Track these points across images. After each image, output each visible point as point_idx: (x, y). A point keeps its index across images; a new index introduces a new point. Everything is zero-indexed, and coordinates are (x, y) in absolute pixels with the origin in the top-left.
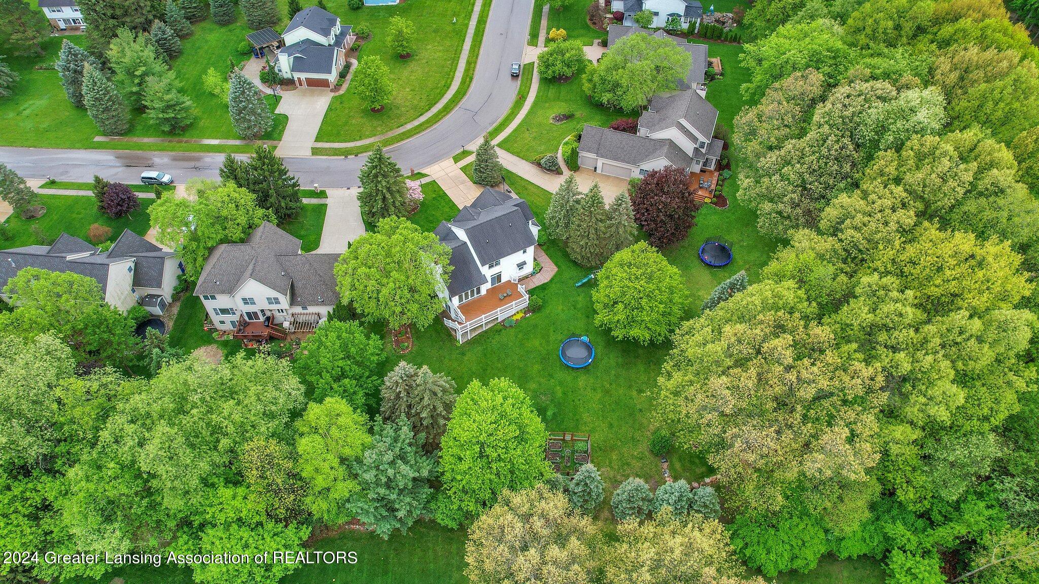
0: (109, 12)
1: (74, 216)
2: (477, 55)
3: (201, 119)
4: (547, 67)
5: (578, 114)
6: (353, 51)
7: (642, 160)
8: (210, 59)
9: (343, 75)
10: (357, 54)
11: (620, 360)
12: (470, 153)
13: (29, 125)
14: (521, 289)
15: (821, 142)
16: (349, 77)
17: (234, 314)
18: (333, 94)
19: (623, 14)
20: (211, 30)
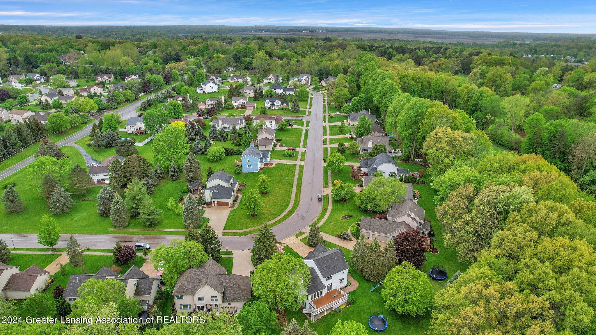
0: (123, 174)
1: (99, 264)
2: (300, 192)
3: (164, 220)
4: (336, 195)
5: (354, 215)
6: (239, 191)
7: (392, 231)
8: (167, 195)
9: (235, 201)
10: (241, 192)
11: (401, 326)
12: (303, 233)
13: (76, 224)
14: (343, 292)
15: (481, 213)
16: (238, 202)
17: (190, 308)
18: (231, 209)
19: (368, 174)
20: (167, 183)
